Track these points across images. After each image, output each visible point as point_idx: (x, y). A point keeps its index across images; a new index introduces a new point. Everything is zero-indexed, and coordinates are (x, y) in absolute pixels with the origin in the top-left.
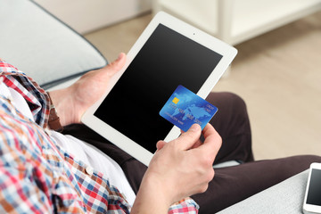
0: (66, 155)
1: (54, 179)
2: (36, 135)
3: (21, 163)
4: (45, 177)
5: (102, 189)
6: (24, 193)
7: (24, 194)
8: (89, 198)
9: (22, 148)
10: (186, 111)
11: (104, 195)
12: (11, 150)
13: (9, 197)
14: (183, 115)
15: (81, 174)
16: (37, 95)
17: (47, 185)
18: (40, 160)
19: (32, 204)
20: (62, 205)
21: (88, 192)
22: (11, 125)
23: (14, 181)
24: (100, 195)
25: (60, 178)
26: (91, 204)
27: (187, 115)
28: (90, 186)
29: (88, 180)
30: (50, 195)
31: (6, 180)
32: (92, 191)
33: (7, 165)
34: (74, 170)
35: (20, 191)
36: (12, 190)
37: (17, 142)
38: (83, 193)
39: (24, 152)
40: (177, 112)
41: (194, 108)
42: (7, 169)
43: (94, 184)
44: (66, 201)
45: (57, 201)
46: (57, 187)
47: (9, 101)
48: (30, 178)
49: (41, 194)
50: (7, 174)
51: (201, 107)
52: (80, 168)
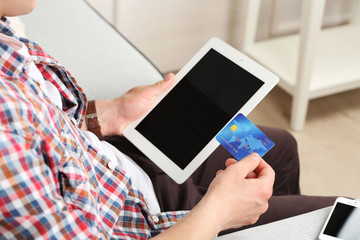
0: (90, 147)
1: (64, 158)
2: (56, 117)
3: (30, 133)
4: (52, 152)
5: (122, 186)
6: (27, 162)
7: (26, 164)
8: (106, 192)
9: (35, 121)
10: (242, 140)
11: (123, 191)
12: (21, 119)
13: (11, 163)
14: (239, 143)
15: (102, 168)
16: (76, 93)
17: (54, 161)
18: (52, 137)
19: (33, 175)
20: (68, 185)
21: (106, 186)
22: (29, 99)
23: (18, 148)
24: (118, 190)
25: (71, 158)
26: (107, 198)
27: (243, 144)
28: (109, 180)
29: (109, 174)
30: (56, 172)
31: (10, 146)
32: (111, 186)
33: (15, 132)
34: (95, 162)
35: (22, 160)
36: (14, 157)
37: (30, 114)
38: (101, 186)
39: (36, 126)
40: (233, 139)
41: (251, 139)
42: (14, 136)
43: (115, 179)
44: (72, 181)
45: (63, 179)
46: (65, 165)
47: (38, 84)
48: (37, 150)
49: (46, 167)
50: (13, 141)
51: (259, 139)
52: (102, 162)
